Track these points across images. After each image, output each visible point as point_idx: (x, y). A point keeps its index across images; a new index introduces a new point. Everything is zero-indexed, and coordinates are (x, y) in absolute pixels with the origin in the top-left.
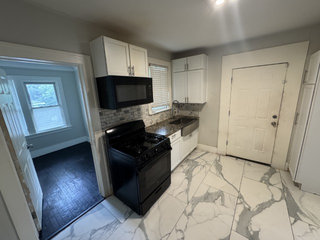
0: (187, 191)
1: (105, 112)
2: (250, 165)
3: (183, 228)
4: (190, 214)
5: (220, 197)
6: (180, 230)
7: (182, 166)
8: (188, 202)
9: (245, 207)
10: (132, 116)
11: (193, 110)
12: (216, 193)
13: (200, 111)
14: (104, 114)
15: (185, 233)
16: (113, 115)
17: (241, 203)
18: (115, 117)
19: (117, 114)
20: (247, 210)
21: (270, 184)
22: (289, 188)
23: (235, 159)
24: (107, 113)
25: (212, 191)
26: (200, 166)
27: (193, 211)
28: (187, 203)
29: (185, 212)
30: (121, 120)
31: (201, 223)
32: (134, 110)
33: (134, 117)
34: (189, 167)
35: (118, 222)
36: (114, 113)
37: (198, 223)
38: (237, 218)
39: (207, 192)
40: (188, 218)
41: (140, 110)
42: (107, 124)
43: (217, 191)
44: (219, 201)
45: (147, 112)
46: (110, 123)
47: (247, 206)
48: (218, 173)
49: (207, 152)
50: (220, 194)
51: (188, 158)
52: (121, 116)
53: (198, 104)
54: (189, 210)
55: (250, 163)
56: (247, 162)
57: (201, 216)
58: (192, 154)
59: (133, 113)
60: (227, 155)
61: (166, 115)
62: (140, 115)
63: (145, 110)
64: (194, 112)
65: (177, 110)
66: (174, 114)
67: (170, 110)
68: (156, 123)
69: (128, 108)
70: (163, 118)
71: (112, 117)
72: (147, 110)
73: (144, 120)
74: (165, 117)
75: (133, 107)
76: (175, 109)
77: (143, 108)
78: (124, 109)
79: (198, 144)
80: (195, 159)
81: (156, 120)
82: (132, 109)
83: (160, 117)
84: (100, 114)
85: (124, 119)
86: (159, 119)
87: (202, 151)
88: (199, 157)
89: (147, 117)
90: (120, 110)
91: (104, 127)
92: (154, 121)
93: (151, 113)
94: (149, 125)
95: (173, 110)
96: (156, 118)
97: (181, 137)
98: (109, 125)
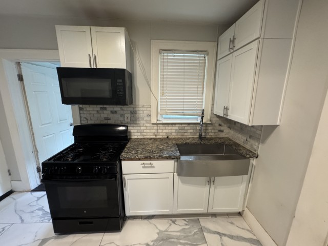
1: (86, 107)
7: (174, 222)
10: (122, 119)
11: (251, 137)
13: (263, 142)
14: (85, 109)
16: (96, 112)
18: (99, 115)
19: (100, 112)
24: (88, 109)
30: (106, 120)
32: (125, 112)
33: (124, 120)
34: (178, 234)
36: (97, 111)
41: (136, 114)
42: (87, 120)
45: (148, 119)
46: (91, 120)
49: (259, 242)
51: (201, 219)
52: (106, 116)
59: (122, 115)
61: (192, 131)
62: (134, 120)
63: (146, 115)
64: (252, 142)
65: (225, 128)
66: (217, 134)
67: (207, 124)
68: (166, 137)
69: (117, 108)
70: (185, 134)
71: (95, 115)
72: (149, 116)
73: (142, 128)
74: (190, 135)
75: (125, 108)
76: (220, 125)
77: (142, 112)
78: (110, 108)
79: (246, 209)
80: (210, 232)
81: (166, 133)
82: (123, 110)
83: (176, 130)
84: (80, 109)
85: (109, 119)
86: (173, 132)
87: (249, 228)
88: (225, 235)
89: (148, 125)
90: (105, 109)
91: (84, 123)
92: (163, 133)
93: (154, 121)
94: (152, 137)
95: (215, 126)
96: (167, 131)
97: (175, 173)
98: (90, 122)
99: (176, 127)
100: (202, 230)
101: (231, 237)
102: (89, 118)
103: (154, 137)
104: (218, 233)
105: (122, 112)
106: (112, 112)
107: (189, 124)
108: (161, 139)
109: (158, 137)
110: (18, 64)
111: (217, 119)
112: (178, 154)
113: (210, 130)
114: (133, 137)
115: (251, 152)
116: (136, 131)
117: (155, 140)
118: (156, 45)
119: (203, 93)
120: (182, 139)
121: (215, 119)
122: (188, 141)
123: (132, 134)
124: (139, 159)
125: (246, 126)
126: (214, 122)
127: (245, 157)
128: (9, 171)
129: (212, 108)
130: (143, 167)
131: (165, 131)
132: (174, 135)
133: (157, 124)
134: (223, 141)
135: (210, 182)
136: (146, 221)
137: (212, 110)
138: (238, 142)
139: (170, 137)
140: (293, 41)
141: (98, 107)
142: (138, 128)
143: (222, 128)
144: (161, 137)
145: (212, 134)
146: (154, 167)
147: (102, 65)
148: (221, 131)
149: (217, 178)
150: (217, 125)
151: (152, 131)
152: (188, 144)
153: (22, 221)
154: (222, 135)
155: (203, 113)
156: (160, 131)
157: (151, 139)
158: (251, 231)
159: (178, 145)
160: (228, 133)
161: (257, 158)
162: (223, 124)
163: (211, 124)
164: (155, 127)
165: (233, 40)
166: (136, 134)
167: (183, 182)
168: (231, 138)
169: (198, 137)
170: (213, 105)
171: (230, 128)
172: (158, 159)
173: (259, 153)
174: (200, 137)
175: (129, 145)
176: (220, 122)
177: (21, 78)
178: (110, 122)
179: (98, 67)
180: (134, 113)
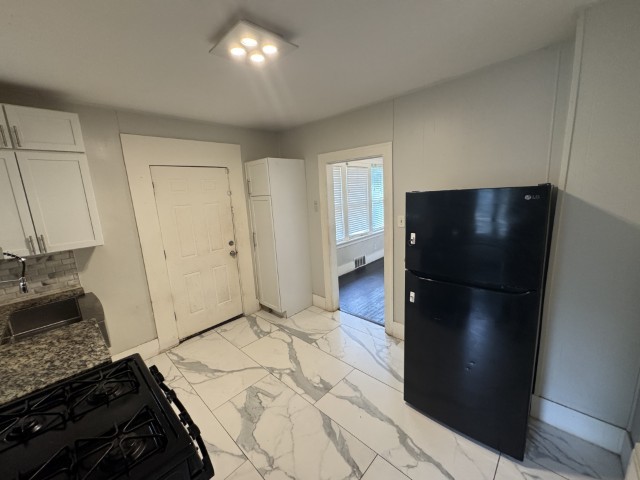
2: (225, 330)
4: (271, 461)
5: (260, 395)
8: (244, 456)
9: (288, 374)
11: (52, 276)
12: (249, 397)
17: (281, 375)
20: (292, 374)
21: (269, 333)
22: (281, 323)
23: (198, 338)
25: (241, 402)
27: (266, 453)
28: (243, 460)
31: (294, 445)
37: (293, 451)
38: (300, 391)
39: (239, 411)
40: (277, 468)
43: (245, 393)
44: (266, 401)
47: (288, 371)
48: (210, 375)
50: (254, 392)
53: (70, 252)
54: (260, 461)
55: (224, 327)
56: (219, 329)
57: (280, 442)
60: (181, 342)
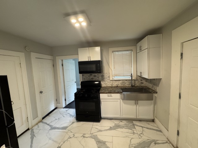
0: (101, 131)
3: (75, 136)
6: (74, 136)
8: (92, 134)
10: (98, 79)
11: (154, 84)
13: (158, 86)
15: (73, 138)
19: (90, 76)
25: (108, 144)
26: (132, 131)
27: (87, 137)
29: (84, 134)
31: (80, 143)
34: (123, 125)
35: (73, 117)
37: (80, 142)
39: (105, 142)
40: (81, 137)
45: (108, 78)
49: (160, 131)
51: (134, 121)
57: (85, 142)
58: (142, 122)
59: (98, 77)
61: (128, 83)
62: (103, 79)
63: (107, 77)
64: (154, 86)
65: (144, 81)
66: (140, 84)
67: (135, 80)
68: (116, 86)
69: (96, 74)
70: (125, 85)
71: (88, 77)
72: (109, 77)
73: (106, 82)
74: (127, 85)
75: (99, 74)
76: (141, 80)
77: (106, 76)
78: (93, 74)
79: (155, 118)
80: (137, 126)
81: (117, 84)
82: (98, 75)
83: (121, 83)
84: (83, 75)
85: (93, 79)
86: (119, 84)
87: (157, 126)
88: (144, 127)
89: (109, 81)
90: (92, 75)
91: (84, 80)
92: (115, 84)
93: (111, 79)
94: (110, 86)
95: (139, 81)
96: (117, 83)
97: (121, 99)
98: (86, 80)
99: (121, 82)
100: (134, 125)
101: (148, 128)
102: (86, 79)
103: (111, 86)
104: (141, 126)
105: (98, 76)
106: (94, 76)
107: (126, 80)
108: (115, 87)
109: (113, 86)
110: (62, 60)
111: (140, 78)
112: (122, 91)
113: (137, 83)
114: (102, 86)
115: (154, 91)
116: (103, 83)
117: (112, 87)
118: (111, 50)
119: (132, 67)
120: (124, 86)
121: (139, 78)
122: (127, 87)
123: (102, 85)
124: (106, 93)
125: (148, 79)
126: (138, 79)
127: (151, 93)
128: (56, 99)
129: (137, 73)
130: (108, 96)
131: (116, 83)
132: (120, 85)
133: (113, 80)
134: (143, 87)
135: (136, 104)
136: (109, 120)
137: (137, 74)
138: (150, 87)
139: (118, 86)
140: (161, 48)
141: (89, 74)
142: (105, 82)
143: (143, 82)
144: (114, 86)
145: (138, 84)
146: (112, 96)
147: (92, 59)
148: (143, 83)
149: (139, 101)
150: (140, 80)
151: (110, 83)
152: (126, 88)
153: (64, 117)
154: (143, 85)
155: (132, 75)
156: (114, 83)
157: (110, 87)
158: (158, 127)
159: (122, 89)
160: (145, 84)
161: (157, 93)
162: (143, 80)
163: (137, 80)
164: (112, 82)
165: (140, 47)
166: (104, 85)
167: (124, 103)
168: (147, 86)
169: (130, 86)
170: (137, 71)
171: (146, 81)
172: (113, 93)
173: (157, 91)
174: (132, 86)
175: (101, 88)
176: (141, 79)
177: (62, 65)
178: (93, 80)
179: (91, 60)
180: (103, 76)
